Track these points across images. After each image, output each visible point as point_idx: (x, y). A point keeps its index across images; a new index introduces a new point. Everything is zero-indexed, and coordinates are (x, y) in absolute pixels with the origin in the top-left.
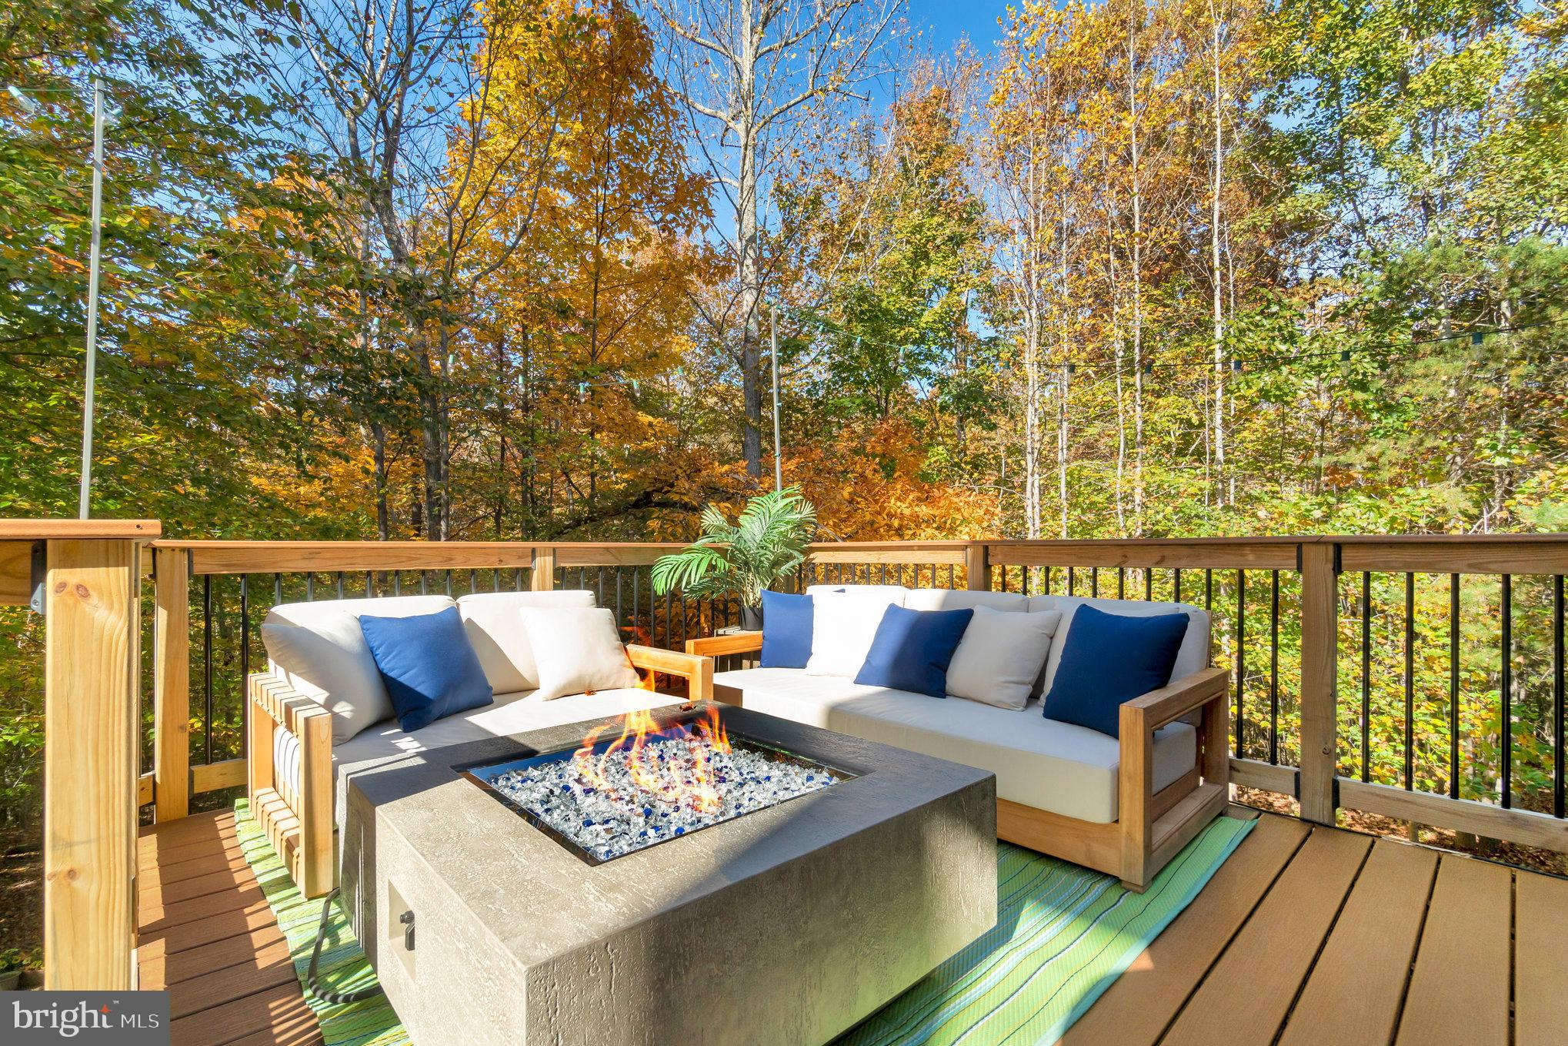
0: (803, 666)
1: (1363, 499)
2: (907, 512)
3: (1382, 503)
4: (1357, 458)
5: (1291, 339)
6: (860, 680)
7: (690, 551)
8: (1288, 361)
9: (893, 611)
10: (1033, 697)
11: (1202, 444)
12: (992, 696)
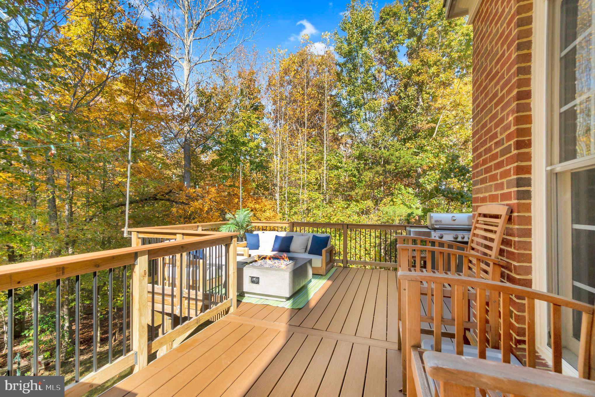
0: (258, 249)
1: (355, 203)
2: (253, 207)
3: (358, 204)
4: (353, 193)
5: (341, 163)
6: (273, 250)
7: (228, 224)
8: (341, 168)
9: (277, 237)
10: (305, 251)
11: (320, 183)
12: (300, 251)
